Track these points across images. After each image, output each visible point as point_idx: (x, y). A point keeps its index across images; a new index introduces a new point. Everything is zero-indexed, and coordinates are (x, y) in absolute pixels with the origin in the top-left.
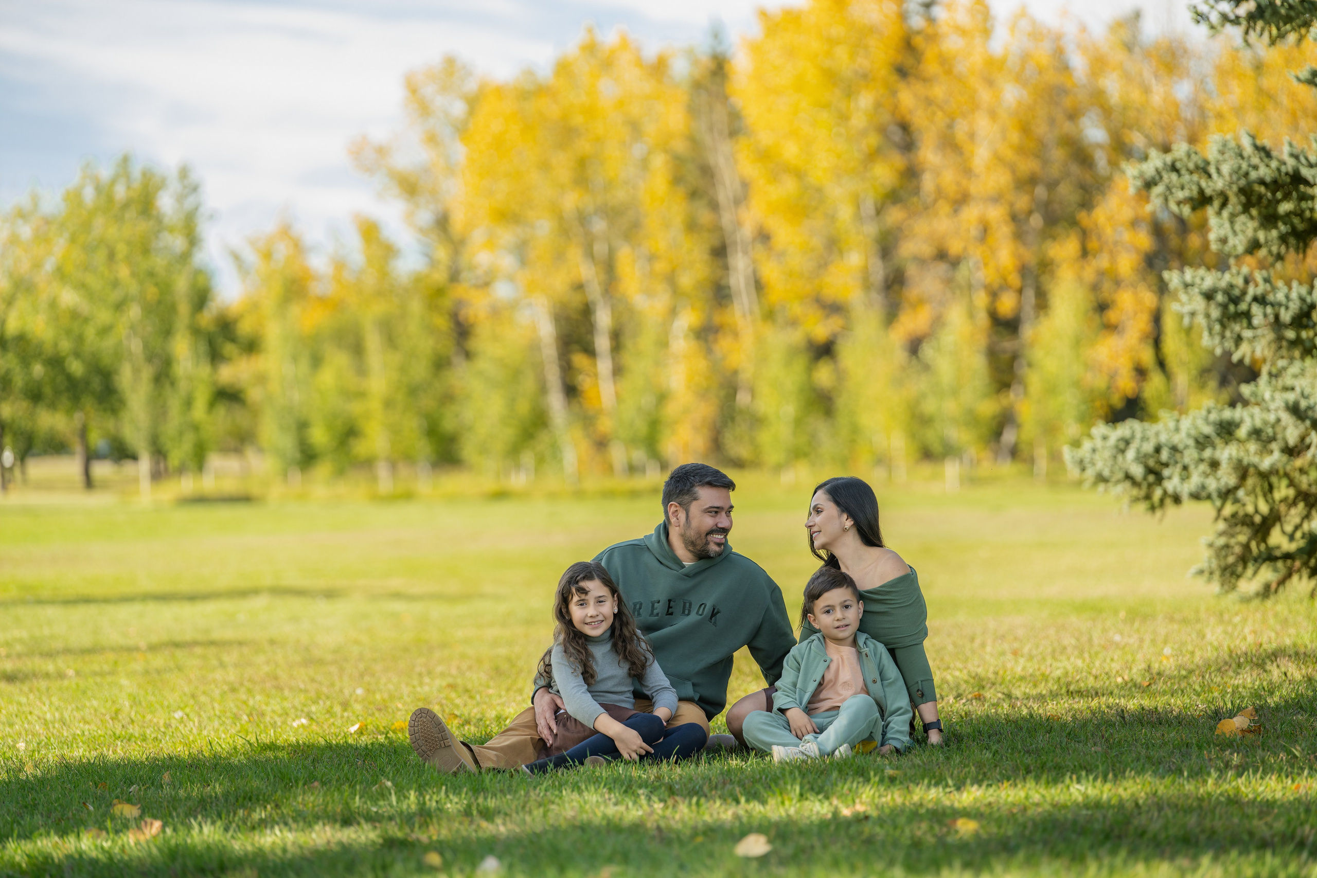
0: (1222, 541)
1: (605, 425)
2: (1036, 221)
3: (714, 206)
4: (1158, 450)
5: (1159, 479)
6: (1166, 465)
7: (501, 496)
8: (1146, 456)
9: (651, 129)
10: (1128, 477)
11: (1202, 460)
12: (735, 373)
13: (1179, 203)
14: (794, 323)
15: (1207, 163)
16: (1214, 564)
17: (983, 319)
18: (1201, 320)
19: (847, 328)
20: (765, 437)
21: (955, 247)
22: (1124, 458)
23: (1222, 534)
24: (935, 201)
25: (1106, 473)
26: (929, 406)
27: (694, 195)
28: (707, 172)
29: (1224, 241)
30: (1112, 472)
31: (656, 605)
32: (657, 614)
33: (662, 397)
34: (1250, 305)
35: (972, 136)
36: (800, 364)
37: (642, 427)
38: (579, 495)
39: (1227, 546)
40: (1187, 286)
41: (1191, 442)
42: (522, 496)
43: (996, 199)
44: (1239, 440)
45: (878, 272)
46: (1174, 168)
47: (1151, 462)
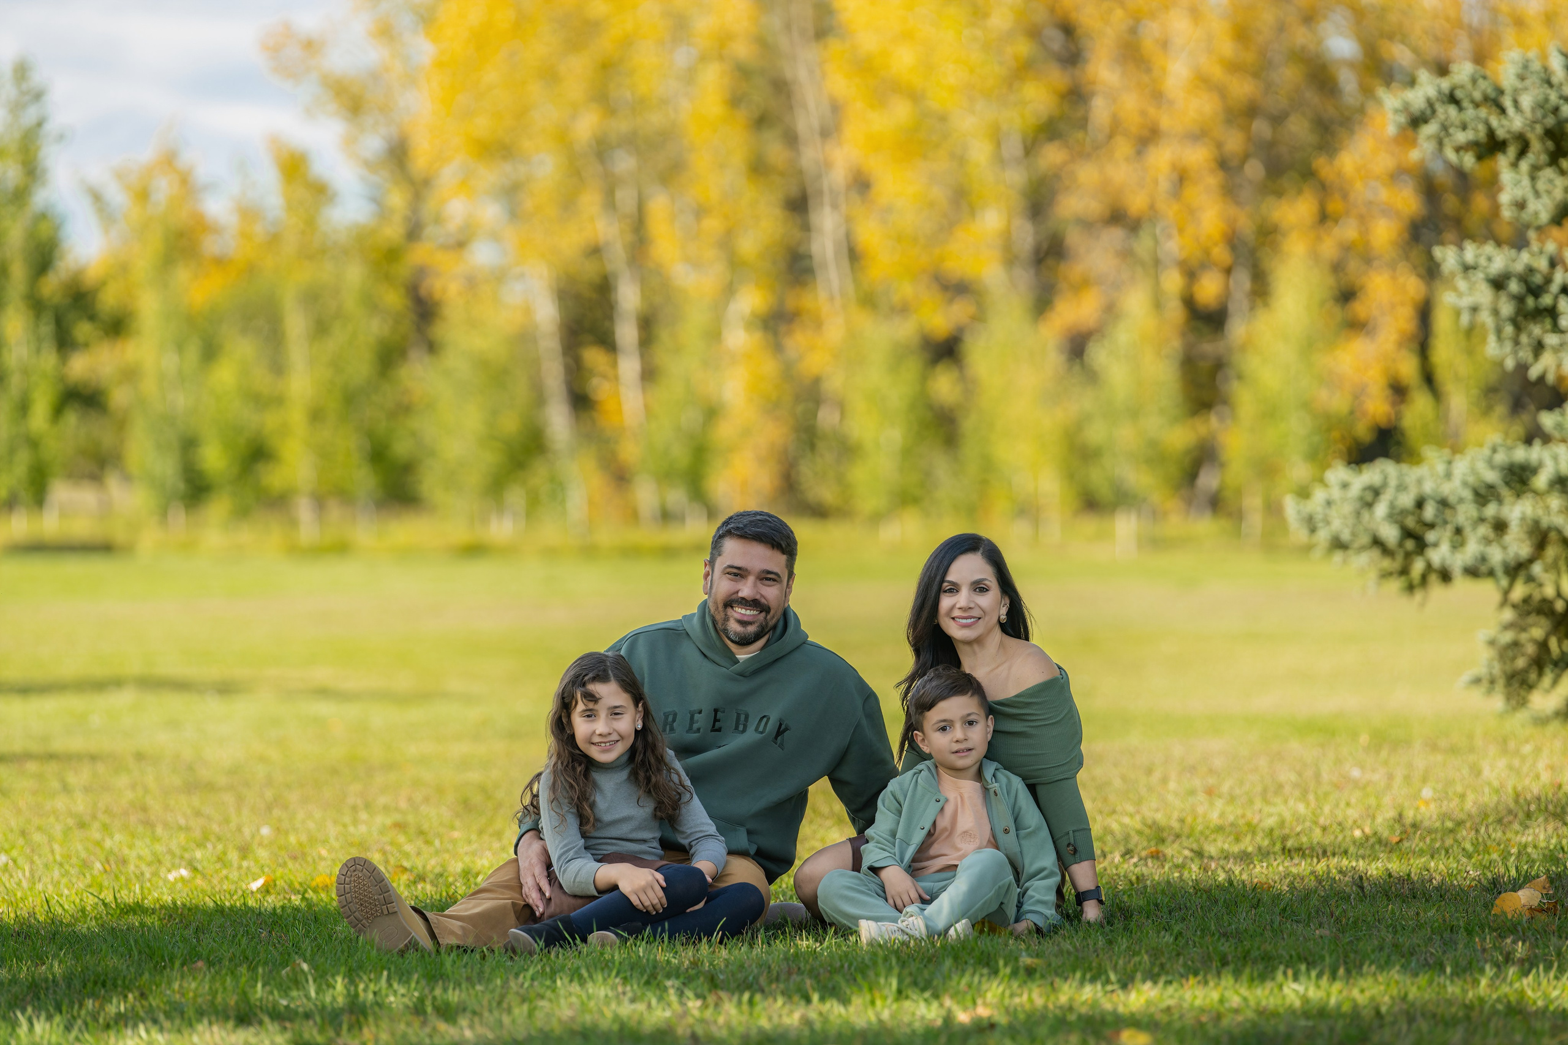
0: (1508, 637)
1: (628, 451)
2: (1254, 170)
3: (792, 139)
4: (1420, 504)
5: (1421, 546)
6: (1431, 526)
7: (474, 551)
8: (1404, 512)
9: (704, 25)
10: (1377, 542)
11: (1482, 520)
12: (817, 381)
13: (1458, 149)
14: (903, 310)
15: (1501, 92)
16: (1497, 669)
17: (1175, 312)
18: (1486, 318)
19: (980, 317)
20: (859, 474)
21: (1136, 203)
22: (1372, 514)
23: (1508, 627)
24: (1111, 136)
25: (1346, 536)
26: (1096, 434)
27: (761, 122)
28: (782, 88)
29: (1521, 205)
30: (1354, 534)
31: (697, 716)
32: (698, 730)
33: (712, 413)
34: (1556, 298)
35: (1165, 44)
36: (912, 367)
37: (681, 455)
38: (589, 552)
39: (1515, 644)
40: (1467, 268)
41: (1468, 494)
42: (507, 552)
43: (1198, 135)
44: (1536, 493)
45: (1026, 236)
46: (1452, 99)
47: (1410, 522)
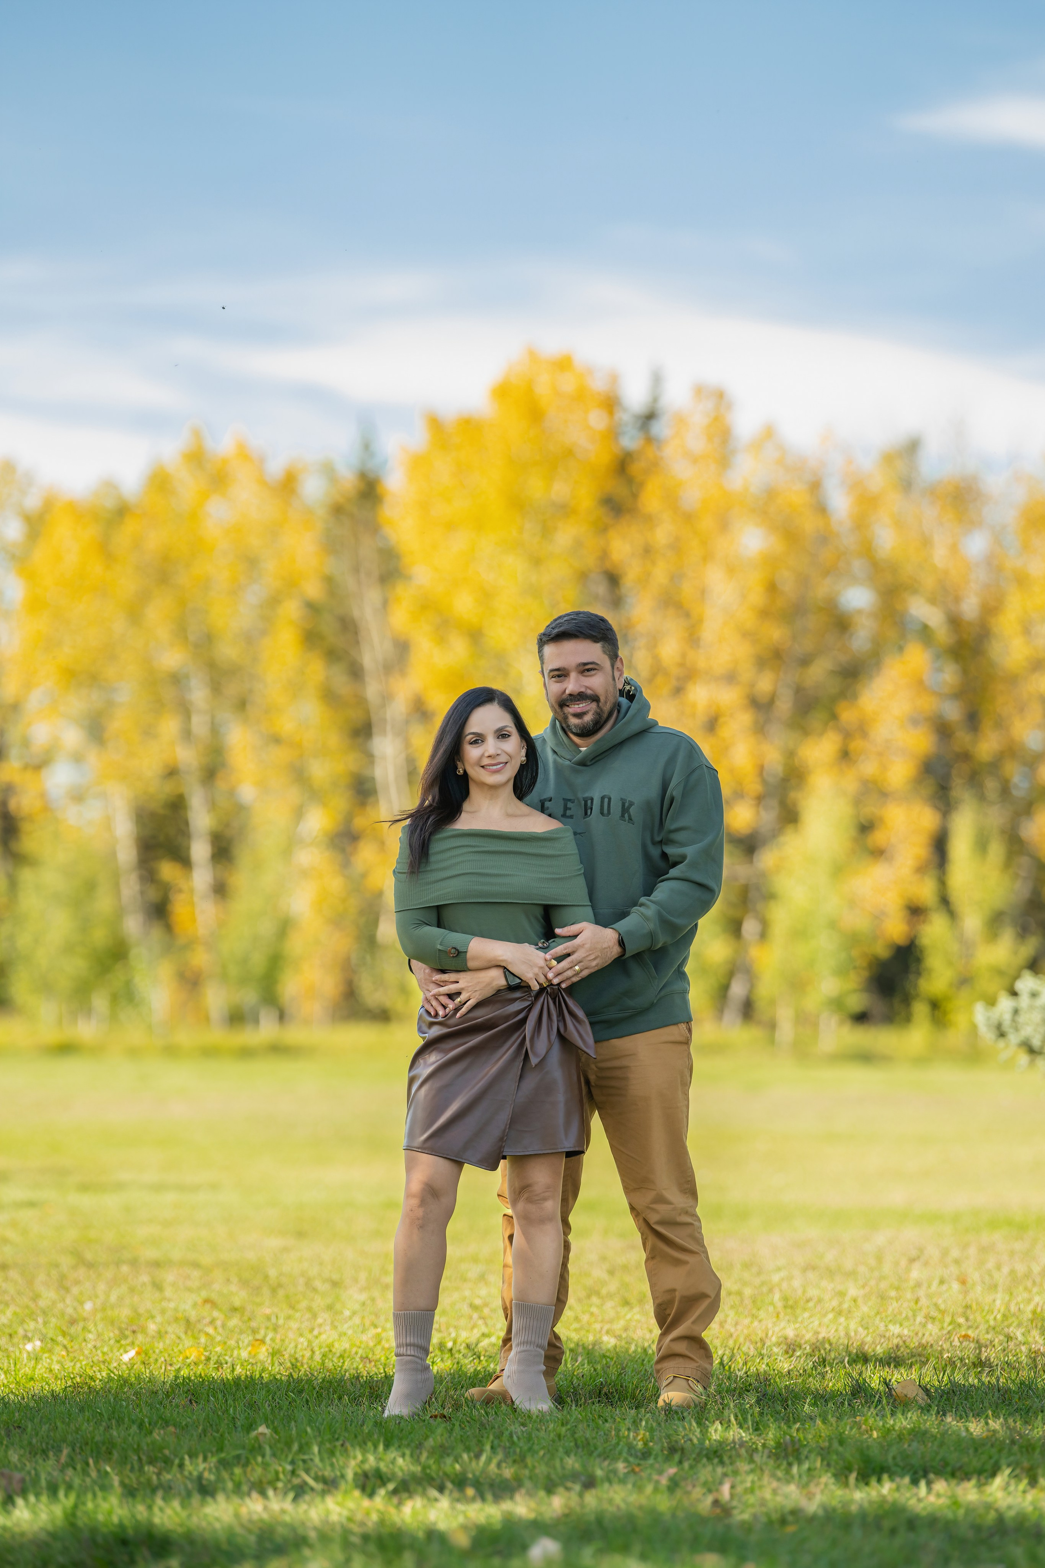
1: (200, 959)
7: (66, 1049)
9: (271, 565)
25: (1037, 1042)
27: (332, 655)
28: (349, 626)
33: (286, 926)
35: (703, 592)
37: (258, 963)
38: (171, 1051)
42: (96, 1051)
